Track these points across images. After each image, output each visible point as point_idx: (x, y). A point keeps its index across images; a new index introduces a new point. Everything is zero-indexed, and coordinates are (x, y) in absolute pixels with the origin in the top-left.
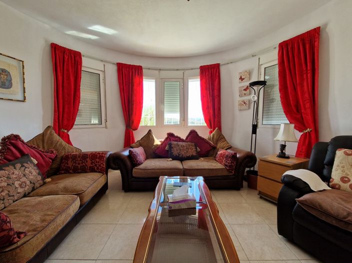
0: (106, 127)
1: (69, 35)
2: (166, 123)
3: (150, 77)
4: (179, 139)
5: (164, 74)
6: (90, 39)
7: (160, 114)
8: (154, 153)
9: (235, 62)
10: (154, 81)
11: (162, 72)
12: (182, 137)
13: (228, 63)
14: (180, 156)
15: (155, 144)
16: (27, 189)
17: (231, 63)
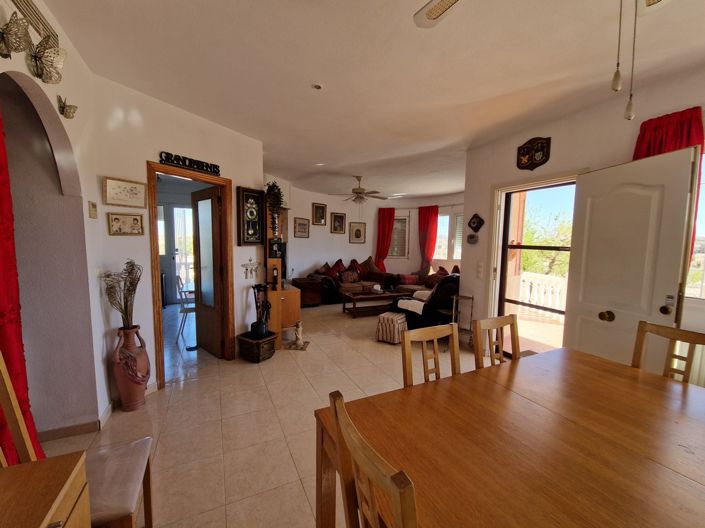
0: (407, 258)
3: (444, 214)
4: (445, 273)
5: (457, 209)
8: (425, 282)
10: (449, 216)
11: (455, 207)
12: (448, 272)
15: (429, 274)
16: (352, 280)
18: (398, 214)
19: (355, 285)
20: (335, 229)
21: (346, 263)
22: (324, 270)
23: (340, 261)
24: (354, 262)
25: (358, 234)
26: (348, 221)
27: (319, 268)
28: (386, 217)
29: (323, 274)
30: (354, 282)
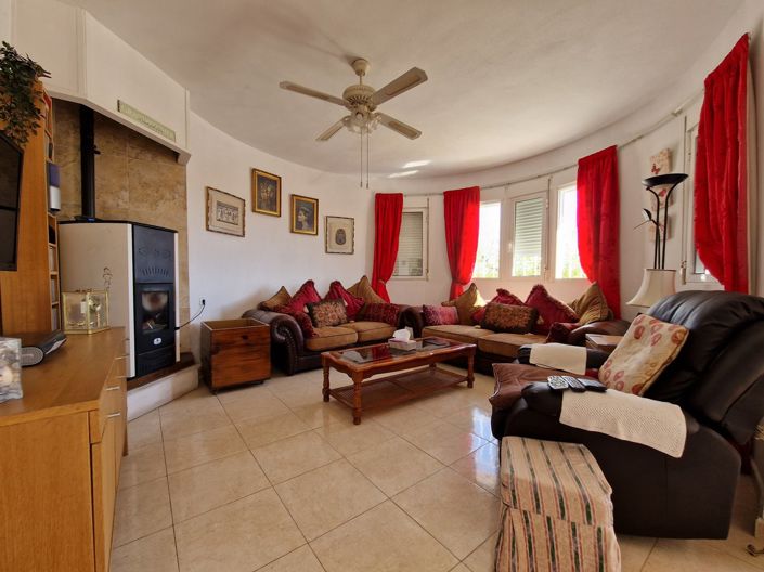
0: (427, 280)
1: (393, 179)
2: (514, 274)
3: (491, 200)
4: (514, 300)
5: (515, 190)
6: (411, 176)
7: (506, 259)
8: (472, 318)
9: (648, 134)
10: (499, 204)
11: (511, 188)
12: (520, 298)
13: (634, 141)
14: (496, 325)
15: (475, 305)
16: (336, 321)
17: (640, 137)
18: (409, 205)
19: (341, 329)
20: (299, 225)
21: (322, 289)
22: (277, 302)
23: (310, 284)
24: (335, 286)
25: (341, 238)
26: (322, 213)
27: (265, 298)
28: (388, 210)
29: (275, 309)
30: (339, 324)
